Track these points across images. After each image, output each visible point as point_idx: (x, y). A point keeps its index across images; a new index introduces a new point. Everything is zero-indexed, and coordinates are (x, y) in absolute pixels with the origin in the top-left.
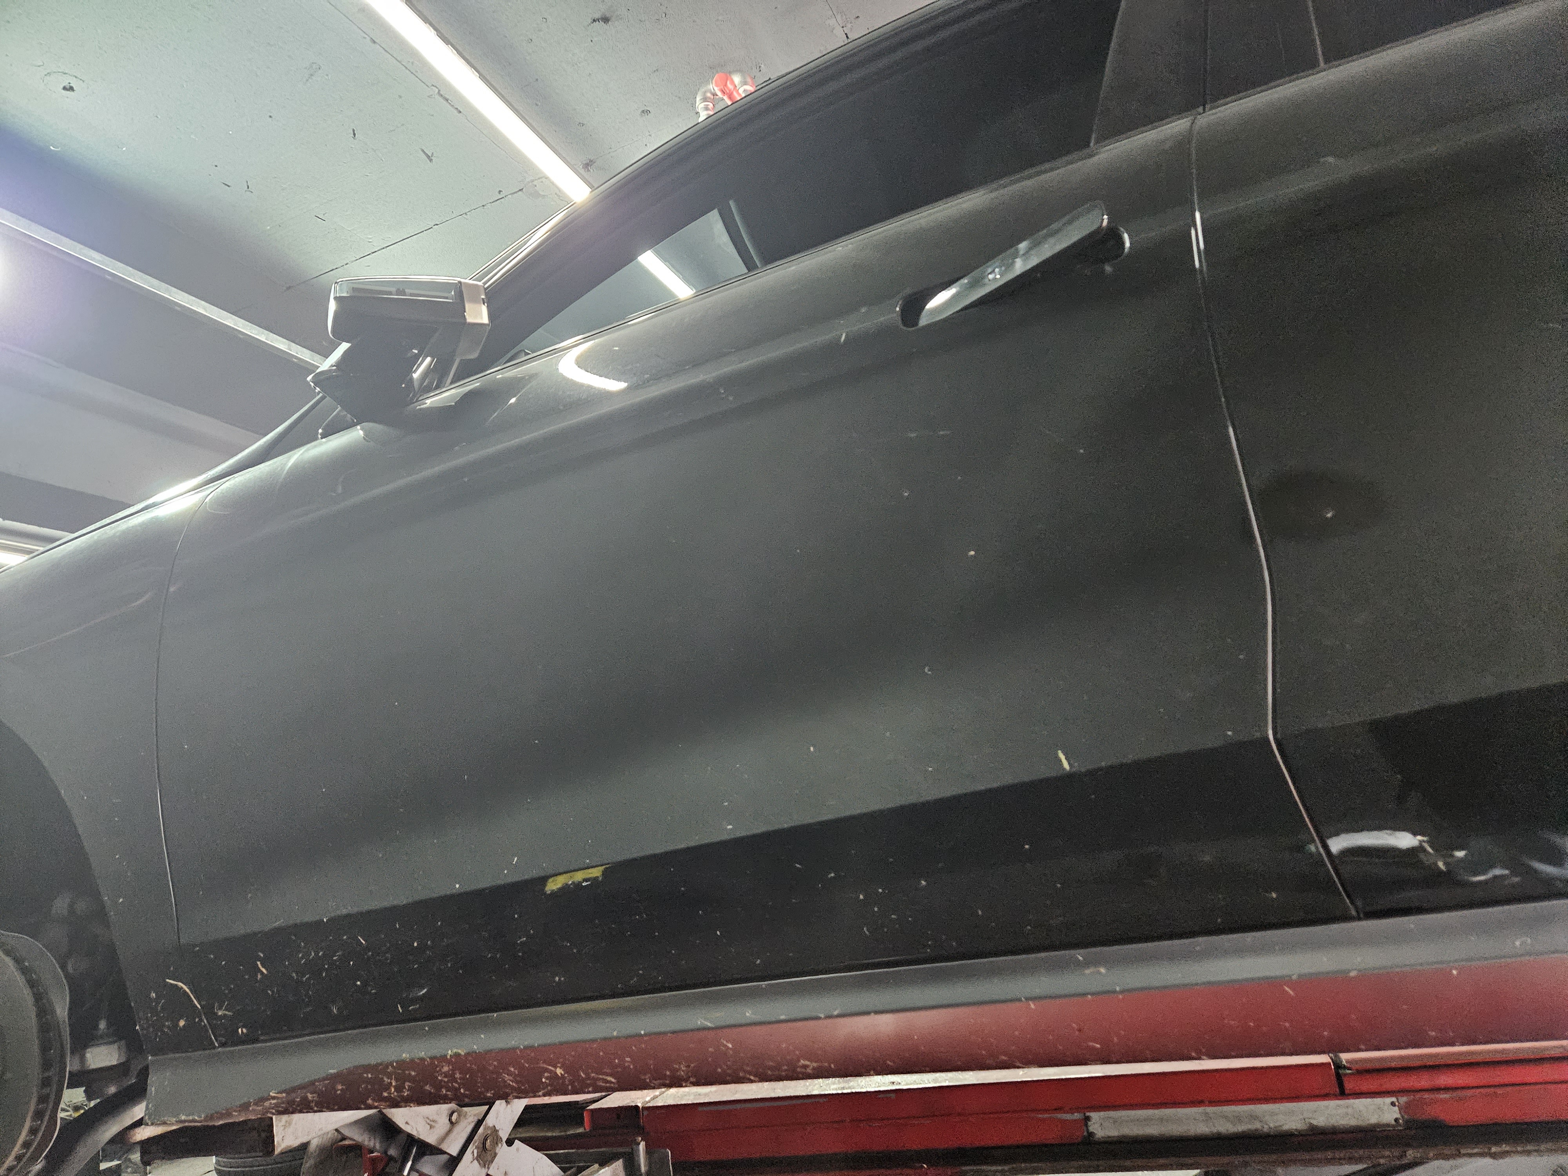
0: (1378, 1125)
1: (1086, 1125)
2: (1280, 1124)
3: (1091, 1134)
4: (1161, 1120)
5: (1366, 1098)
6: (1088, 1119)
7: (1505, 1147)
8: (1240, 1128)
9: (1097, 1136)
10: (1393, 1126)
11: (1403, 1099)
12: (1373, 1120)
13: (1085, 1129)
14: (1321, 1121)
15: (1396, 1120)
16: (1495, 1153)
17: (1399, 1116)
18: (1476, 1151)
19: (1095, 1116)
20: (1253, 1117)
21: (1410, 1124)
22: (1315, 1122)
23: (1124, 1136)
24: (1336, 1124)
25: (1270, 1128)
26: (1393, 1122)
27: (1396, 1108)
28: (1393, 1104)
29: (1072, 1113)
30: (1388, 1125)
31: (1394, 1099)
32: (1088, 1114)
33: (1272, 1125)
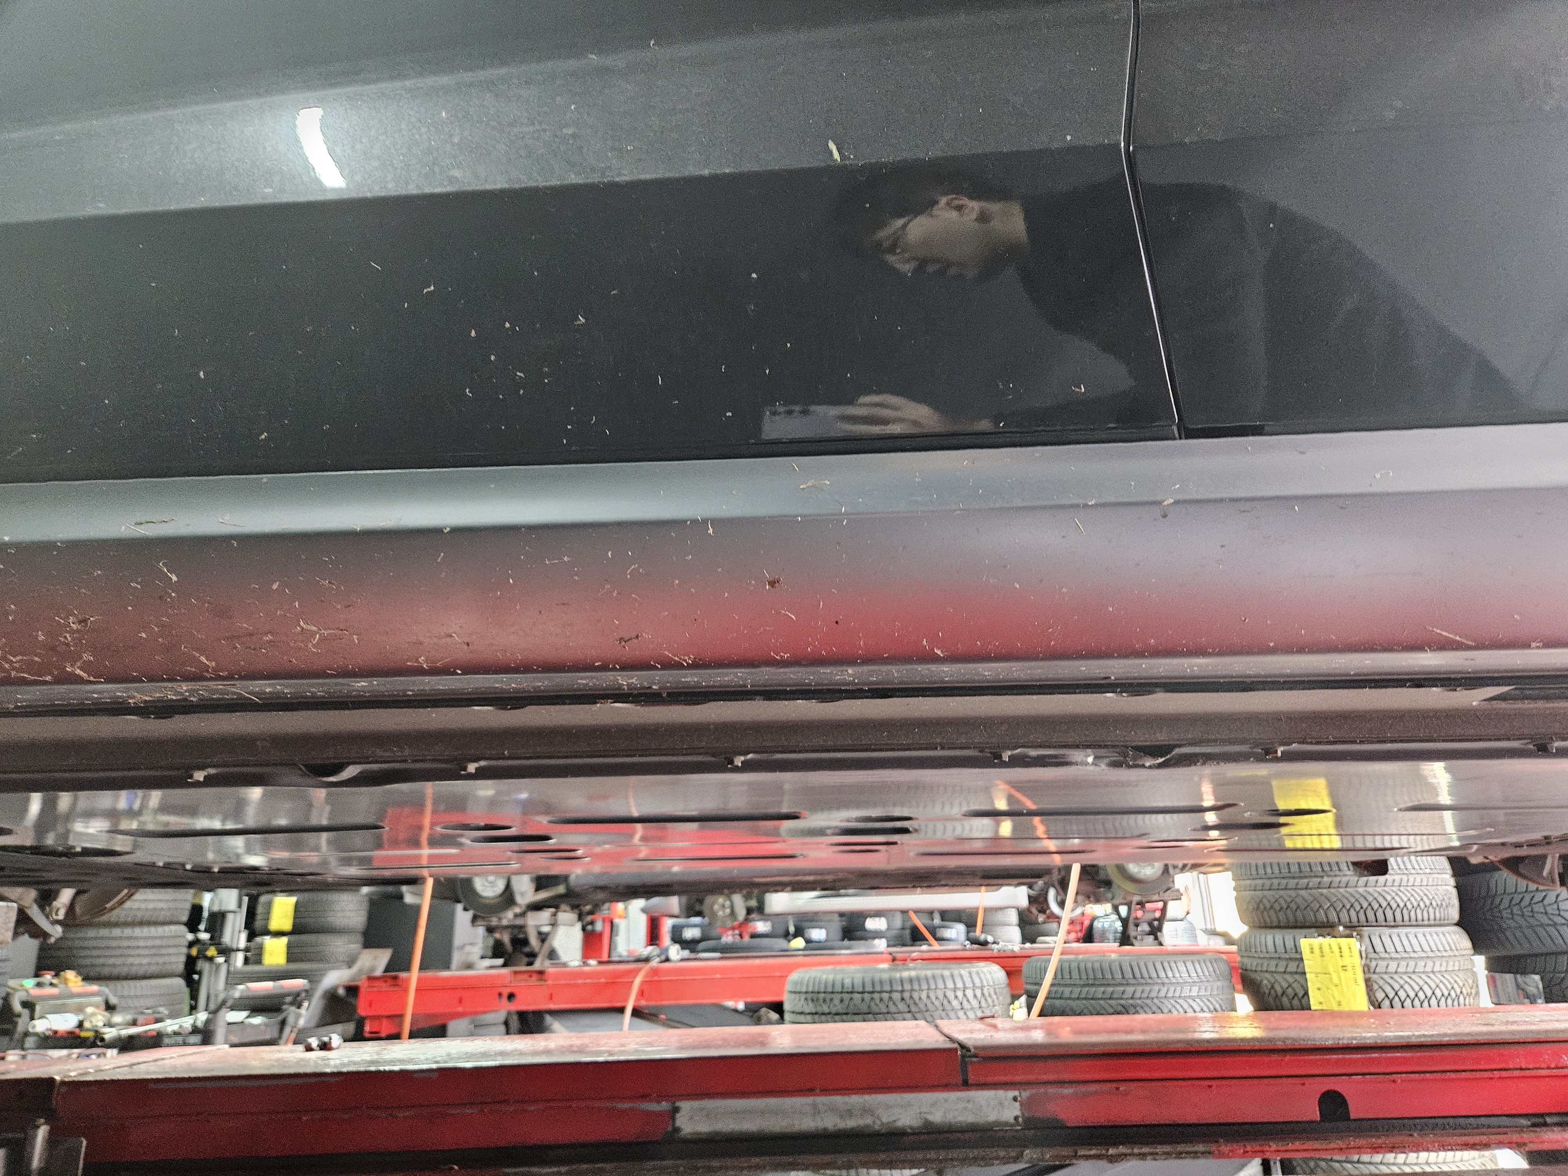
0: (997, 1123)
1: (674, 1119)
2: (894, 1119)
3: (677, 1130)
4: (762, 1113)
5: (989, 1089)
6: (676, 1110)
7: (1122, 1149)
8: (850, 1123)
9: (683, 1133)
10: (1012, 1125)
11: (1026, 1094)
12: (992, 1117)
13: (671, 1123)
14: (937, 1117)
15: (1016, 1118)
16: (1111, 1155)
17: (1018, 1113)
18: (1092, 1152)
19: (685, 1106)
20: (866, 1111)
21: (1030, 1123)
22: (931, 1118)
23: (717, 1133)
24: (953, 1121)
25: (883, 1124)
26: (1012, 1121)
27: (1017, 1104)
28: (1015, 1099)
29: (659, 1102)
30: (1007, 1124)
31: (1016, 1093)
32: (678, 1104)
33: (885, 1120)
